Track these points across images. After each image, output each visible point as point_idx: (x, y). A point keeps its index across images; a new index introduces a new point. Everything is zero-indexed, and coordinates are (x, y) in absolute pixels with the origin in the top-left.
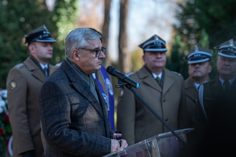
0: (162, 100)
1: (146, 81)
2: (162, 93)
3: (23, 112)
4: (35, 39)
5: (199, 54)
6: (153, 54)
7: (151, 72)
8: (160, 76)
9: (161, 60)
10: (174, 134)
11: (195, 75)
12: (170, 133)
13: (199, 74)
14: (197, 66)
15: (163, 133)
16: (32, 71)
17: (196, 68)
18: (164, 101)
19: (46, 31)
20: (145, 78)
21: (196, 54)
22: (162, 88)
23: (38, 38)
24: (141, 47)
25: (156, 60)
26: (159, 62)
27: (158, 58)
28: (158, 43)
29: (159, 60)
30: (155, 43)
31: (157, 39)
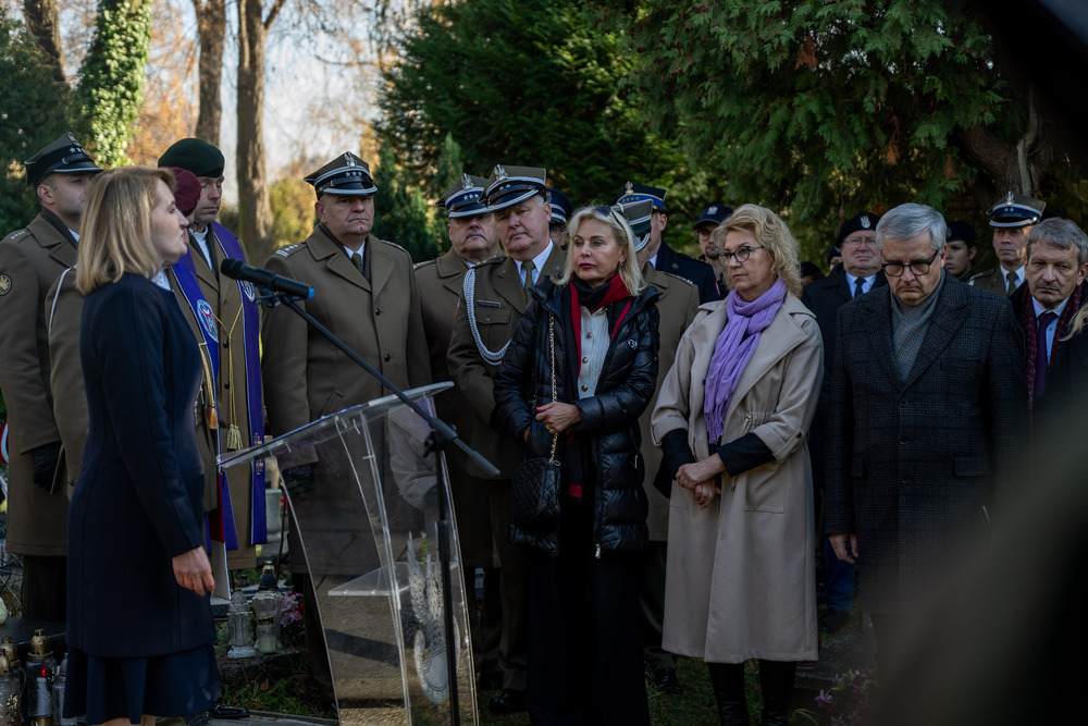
0: (373, 312)
1: (331, 265)
2: (370, 293)
3: (29, 350)
4: (51, 168)
5: (473, 193)
6: (345, 201)
7: (340, 245)
8: (360, 252)
9: (363, 215)
10: (404, 400)
11: (471, 244)
12: (395, 397)
13: (480, 243)
14: (474, 223)
15: (383, 396)
16: (49, 247)
17: (471, 228)
18: (378, 314)
19: (76, 147)
20: (327, 258)
21: (468, 194)
22: (370, 282)
23: (58, 164)
24: (312, 183)
25: (351, 217)
26: (360, 220)
27: (356, 211)
28: (354, 174)
29: (359, 216)
30: (348, 174)
31: (353, 164)
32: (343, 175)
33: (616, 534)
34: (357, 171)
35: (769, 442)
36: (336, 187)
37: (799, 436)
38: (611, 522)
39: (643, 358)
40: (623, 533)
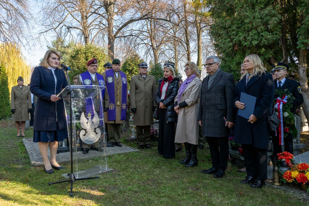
2: (145, 82)
18: (146, 85)
20: (139, 77)
25: (144, 71)
33: (170, 119)
35: (187, 102)
36: (142, 66)
37: (193, 101)
38: (169, 117)
39: (174, 89)
40: (171, 119)
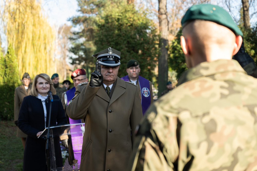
25: (107, 74)
26: (110, 76)
27: (109, 72)
28: (111, 57)
29: (110, 74)
30: (108, 57)
31: (111, 53)
32: (106, 57)
34: (112, 56)
